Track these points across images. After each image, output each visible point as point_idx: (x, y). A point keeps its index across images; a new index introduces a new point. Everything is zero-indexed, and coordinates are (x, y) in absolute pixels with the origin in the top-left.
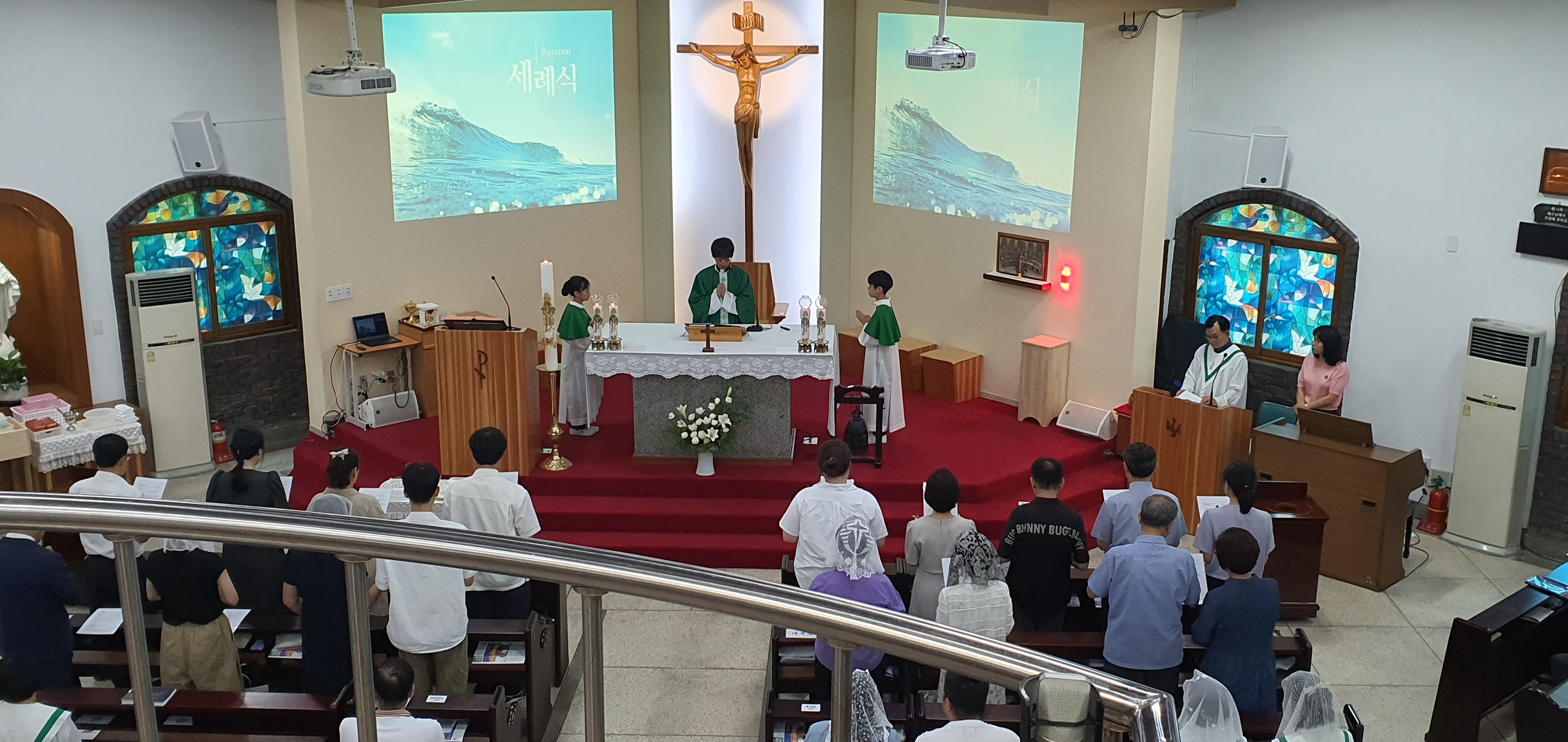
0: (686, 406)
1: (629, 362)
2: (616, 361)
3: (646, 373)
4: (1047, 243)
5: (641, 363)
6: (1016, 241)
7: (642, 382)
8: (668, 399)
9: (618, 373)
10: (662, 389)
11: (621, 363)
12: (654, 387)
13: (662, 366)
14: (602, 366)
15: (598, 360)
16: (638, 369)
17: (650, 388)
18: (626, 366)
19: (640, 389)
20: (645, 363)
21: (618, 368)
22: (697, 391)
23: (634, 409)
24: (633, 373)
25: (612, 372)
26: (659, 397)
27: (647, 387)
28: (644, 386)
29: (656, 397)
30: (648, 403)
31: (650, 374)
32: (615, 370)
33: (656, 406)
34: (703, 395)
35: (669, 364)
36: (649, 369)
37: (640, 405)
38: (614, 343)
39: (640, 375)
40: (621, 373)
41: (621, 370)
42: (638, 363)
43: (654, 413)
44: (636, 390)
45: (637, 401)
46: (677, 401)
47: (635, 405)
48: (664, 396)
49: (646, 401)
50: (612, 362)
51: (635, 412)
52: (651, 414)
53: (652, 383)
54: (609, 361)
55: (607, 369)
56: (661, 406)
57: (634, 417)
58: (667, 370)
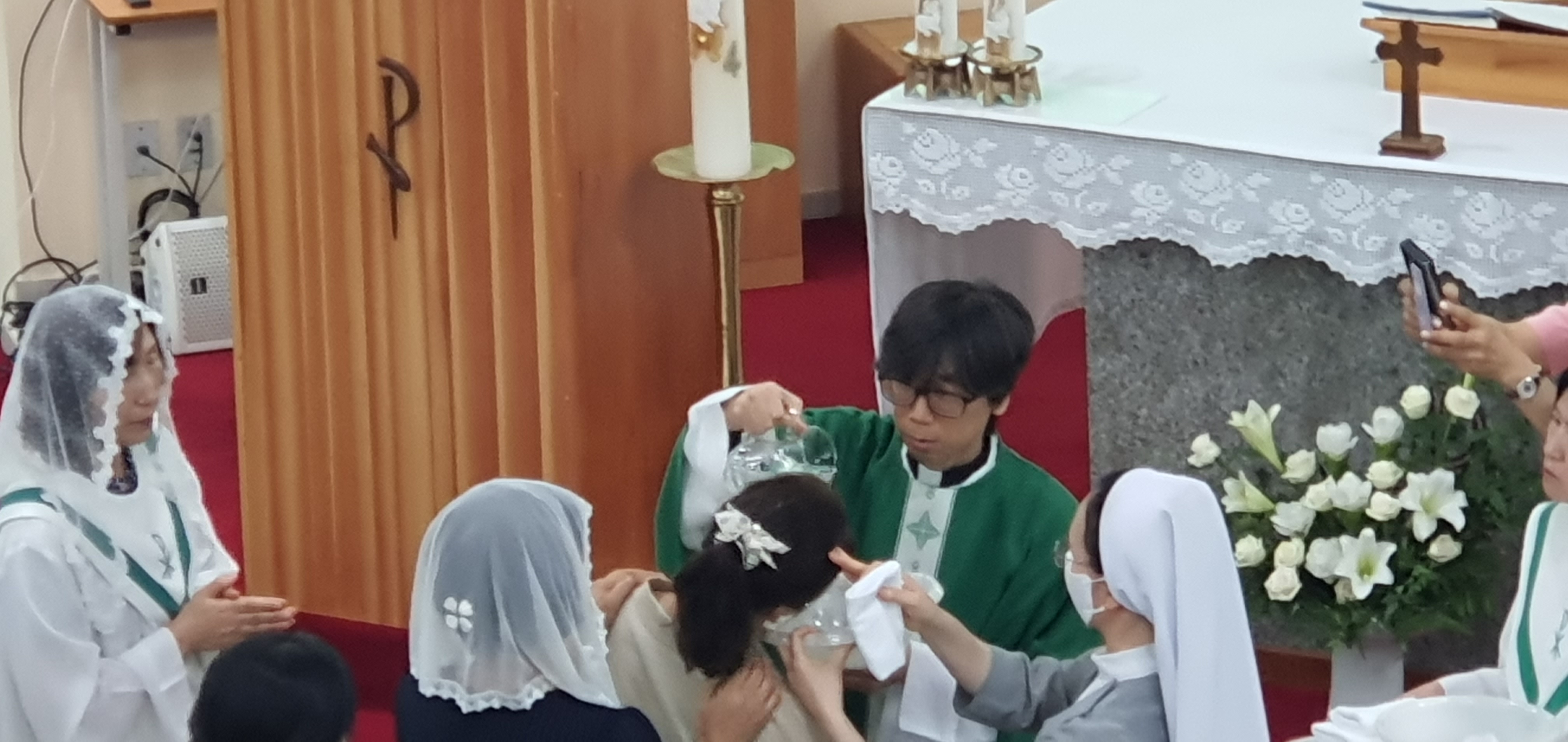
0: (1276, 409)
1: (1052, 167)
2: (995, 160)
3: (1124, 231)
5: (1102, 179)
7: (1122, 272)
8: (1240, 365)
9: (1002, 218)
10: (1213, 311)
11: (1023, 170)
12: (1176, 303)
13: (1194, 205)
14: (936, 178)
15: (916, 144)
16: (1090, 207)
17: (1161, 302)
18: (1036, 187)
19: (1115, 300)
20: (1121, 183)
21: (1001, 195)
22: (1370, 340)
23: (1092, 398)
24: (1070, 226)
25: (979, 209)
26: (1197, 349)
27: (1144, 295)
28: (1134, 292)
29: (1189, 350)
30: (1153, 373)
31: (1144, 237)
32: (991, 202)
33: (1187, 391)
34: (1395, 362)
35: (1228, 196)
36: (1137, 212)
37: (1117, 381)
38: (1002, 75)
39: (1100, 235)
40: (1017, 219)
41: (1015, 203)
42: (1091, 178)
43: (1173, 425)
44: (1101, 307)
45: (1102, 360)
46: (1280, 378)
47: (1094, 376)
48: (1221, 346)
49: (1143, 366)
50: (978, 161)
51: (1097, 409)
52: (1159, 426)
53: (1169, 281)
54: (968, 157)
55: (955, 192)
56: (1208, 396)
57: (1092, 432)
58: (1213, 222)
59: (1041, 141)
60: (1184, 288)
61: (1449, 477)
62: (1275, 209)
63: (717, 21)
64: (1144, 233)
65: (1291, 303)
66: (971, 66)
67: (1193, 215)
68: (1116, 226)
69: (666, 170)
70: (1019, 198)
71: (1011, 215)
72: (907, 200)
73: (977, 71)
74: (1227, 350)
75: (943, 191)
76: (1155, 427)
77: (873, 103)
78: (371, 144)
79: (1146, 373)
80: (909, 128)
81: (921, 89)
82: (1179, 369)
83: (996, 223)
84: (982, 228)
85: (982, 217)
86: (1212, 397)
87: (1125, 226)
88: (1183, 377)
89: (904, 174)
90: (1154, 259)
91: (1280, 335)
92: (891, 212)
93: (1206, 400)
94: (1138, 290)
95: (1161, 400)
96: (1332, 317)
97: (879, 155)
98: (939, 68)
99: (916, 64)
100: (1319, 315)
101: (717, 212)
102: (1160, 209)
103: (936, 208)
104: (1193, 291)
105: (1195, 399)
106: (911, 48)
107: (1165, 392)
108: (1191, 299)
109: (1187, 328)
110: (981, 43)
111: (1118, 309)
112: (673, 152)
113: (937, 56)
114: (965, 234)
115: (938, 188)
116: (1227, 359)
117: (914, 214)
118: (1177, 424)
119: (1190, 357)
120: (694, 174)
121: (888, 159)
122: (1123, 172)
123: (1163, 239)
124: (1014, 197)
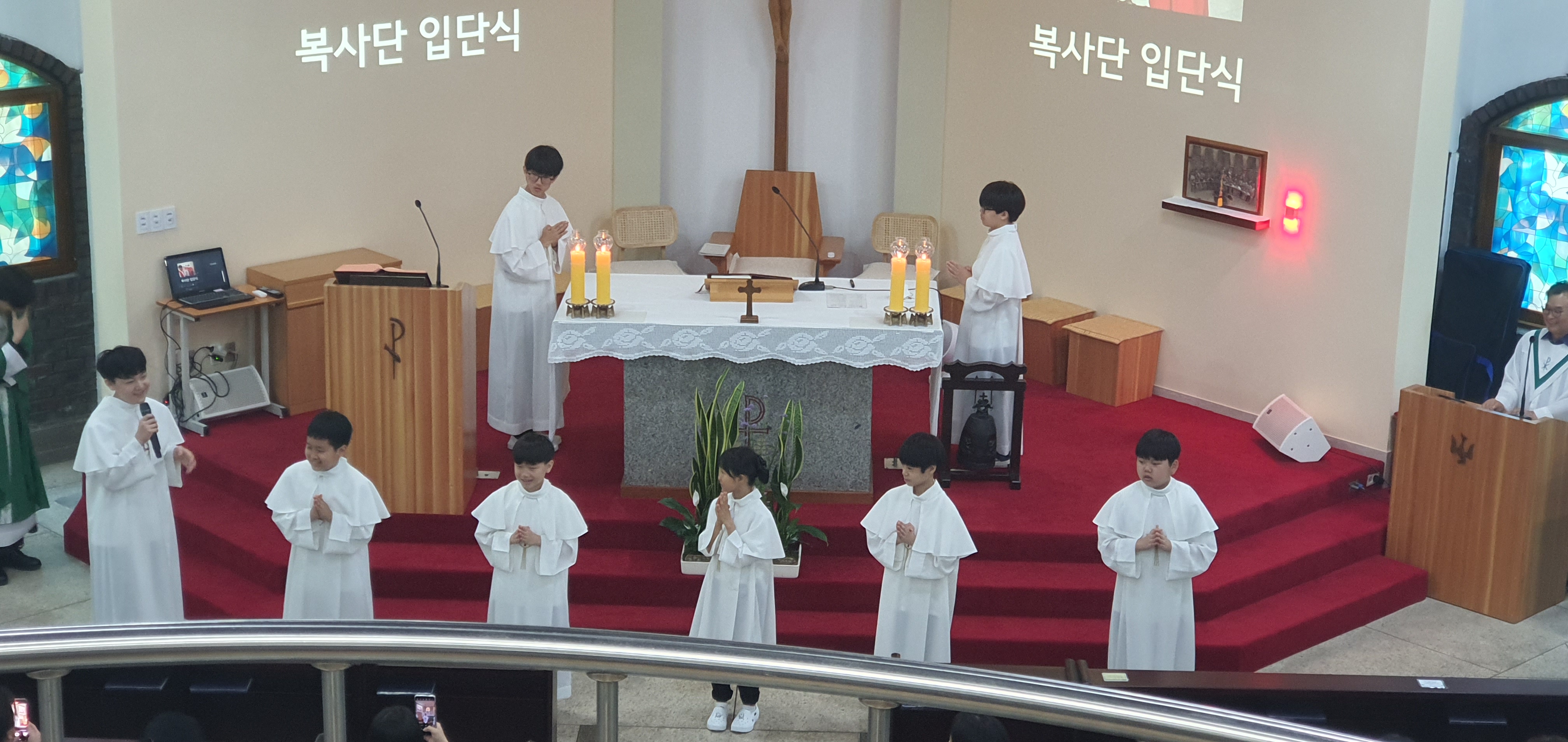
4: (1263, 156)
6: (1216, 151)
7: (643, 367)
8: (679, 397)
10: (670, 380)
12: (657, 378)
17: (651, 379)
19: (636, 379)
23: (625, 412)
26: (664, 393)
27: (645, 377)
28: (641, 376)
29: (661, 393)
30: (647, 402)
33: (660, 407)
37: (635, 406)
38: (602, 308)
43: (654, 419)
44: (629, 382)
45: (629, 399)
47: (626, 405)
48: (672, 391)
49: (644, 400)
51: (628, 416)
53: (655, 372)
56: (667, 408)
57: (625, 424)
59: (617, 329)
60: (660, 373)
66: (590, 306)
73: (594, 307)
74: (674, 393)
76: (648, 421)
79: (646, 402)
82: (657, 400)
86: (669, 408)
88: (659, 403)
90: (649, 364)
91: (694, 386)
94: (643, 375)
95: (650, 411)
96: (712, 378)
104: (663, 374)
105: (663, 410)
107: (652, 408)
108: (663, 376)
109: (661, 386)
111: (636, 382)
116: (675, 395)
119: (660, 396)
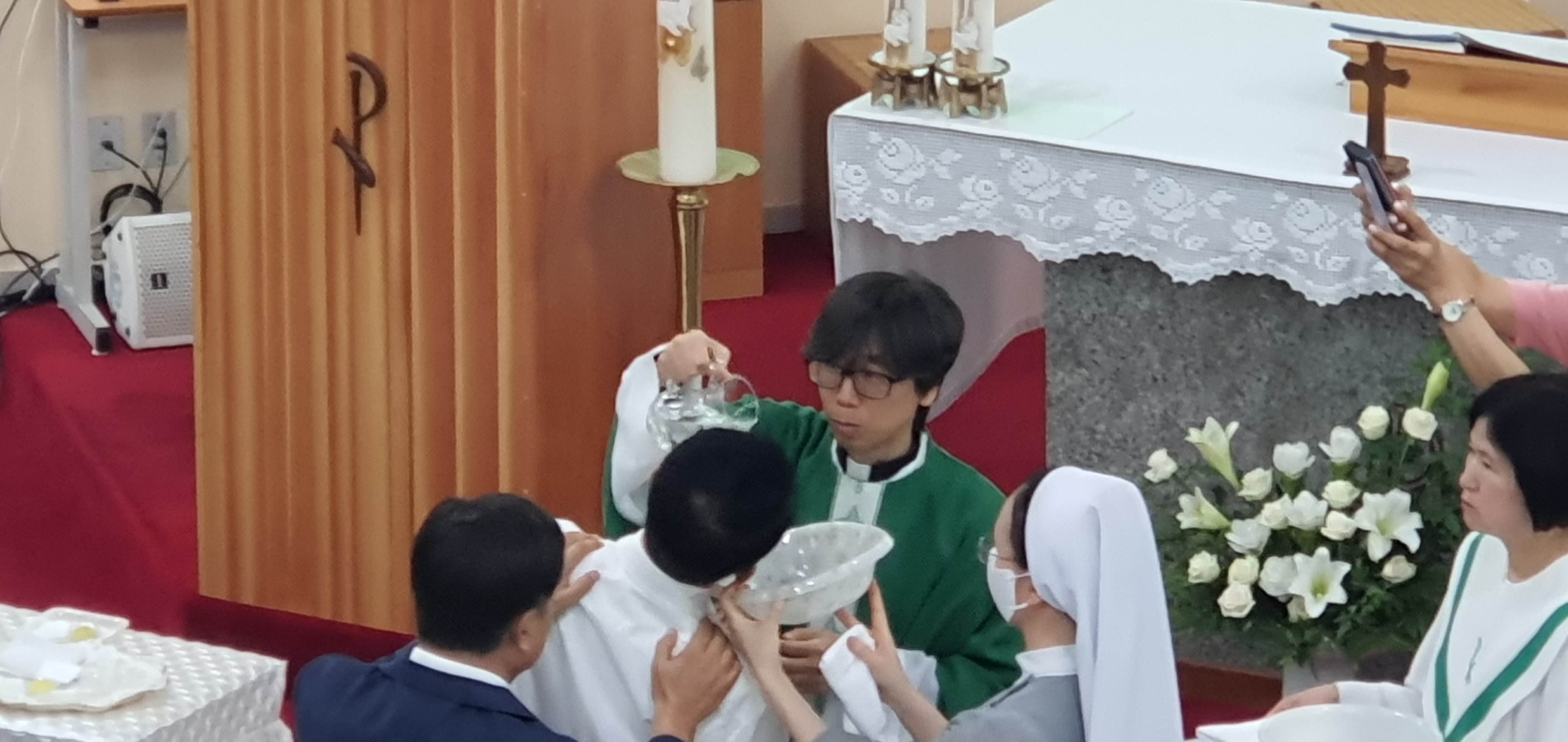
0: (1234, 426)
1: (1017, 180)
2: (960, 171)
3: (1087, 245)
5: (1066, 193)
7: (1084, 288)
8: (1199, 382)
9: (965, 229)
10: (1173, 329)
11: (988, 183)
12: (1138, 318)
13: (1158, 221)
14: (901, 188)
15: (882, 155)
16: (1054, 220)
17: (1121, 317)
18: (1000, 198)
19: (1076, 315)
20: (1083, 197)
21: (964, 206)
22: (1329, 361)
23: (1050, 412)
24: (1033, 239)
25: (943, 220)
26: (1157, 366)
27: (1105, 310)
28: (1094, 306)
29: (1148, 367)
30: (1111, 388)
31: (1106, 251)
32: (956, 213)
33: (1145, 407)
34: (1355, 382)
35: (1191, 213)
36: (1100, 227)
37: (1074, 396)
38: (968, 87)
39: (1063, 248)
40: (981, 230)
41: (979, 217)
42: (1055, 192)
43: (1130, 440)
44: (1060, 320)
45: (1061, 374)
46: (1238, 397)
47: (1054, 390)
48: (1180, 362)
49: (1102, 381)
50: (943, 172)
51: (1055, 423)
52: (1116, 441)
53: (1130, 298)
54: (932, 168)
55: (919, 202)
56: (1166, 412)
57: (1049, 445)
58: (1176, 240)
59: (1006, 153)
60: (1145, 304)
61: (1405, 498)
62: (1239, 227)
63: (686, 25)
64: (1106, 248)
65: (1252, 321)
66: (938, 77)
67: (1157, 232)
68: (1078, 240)
69: (630, 173)
70: (982, 209)
71: (974, 226)
72: (870, 209)
73: (944, 82)
74: (1186, 367)
75: (907, 200)
76: (1112, 443)
77: (839, 111)
78: (337, 139)
79: (1105, 387)
80: (875, 137)
81: (888, 99)
82: (1137, 385)
83: (959, 233)
84: (944, 239)
85: (944, 228)
86: (1170, 413)
87: (1088, 240)
88: (1141, 394)
89: (869, 183)
90: (1116, 274)
91: (1240, 353)
92: (854, 220)
93: (1165, 417)
94: (1100, 305)
95: (1119, 416)
96: (1292, 337)
97: (844, 163)
98: (907, 78)
99: (883, 73)
100: (1279, 335)
101: (681, 215)
102: (1121, 224)
103: (901, 218)
104: (1153, 307)
105: (1153, 416)
106: (879, 57)
107: (1123, 408)
108: (1151, 316)
109: (1146, 344)
110: (949, 55)
111: (1077, 324)
112: (638, 155)
113: (905, 66)
114: (929, 245)
115: (902, 197)
116: (1186, 375)
117: (876, 224)
118: (1134, 440)
119: (1150, 373)
120: (659, 178)
121: (853, 167)
122: (1088, 186)
123: (1126, 254)
124: (978, 209)
